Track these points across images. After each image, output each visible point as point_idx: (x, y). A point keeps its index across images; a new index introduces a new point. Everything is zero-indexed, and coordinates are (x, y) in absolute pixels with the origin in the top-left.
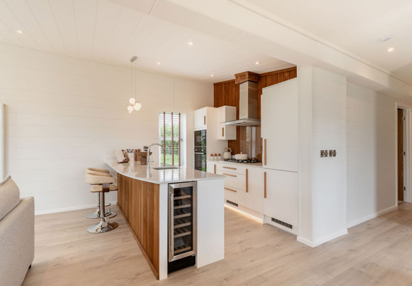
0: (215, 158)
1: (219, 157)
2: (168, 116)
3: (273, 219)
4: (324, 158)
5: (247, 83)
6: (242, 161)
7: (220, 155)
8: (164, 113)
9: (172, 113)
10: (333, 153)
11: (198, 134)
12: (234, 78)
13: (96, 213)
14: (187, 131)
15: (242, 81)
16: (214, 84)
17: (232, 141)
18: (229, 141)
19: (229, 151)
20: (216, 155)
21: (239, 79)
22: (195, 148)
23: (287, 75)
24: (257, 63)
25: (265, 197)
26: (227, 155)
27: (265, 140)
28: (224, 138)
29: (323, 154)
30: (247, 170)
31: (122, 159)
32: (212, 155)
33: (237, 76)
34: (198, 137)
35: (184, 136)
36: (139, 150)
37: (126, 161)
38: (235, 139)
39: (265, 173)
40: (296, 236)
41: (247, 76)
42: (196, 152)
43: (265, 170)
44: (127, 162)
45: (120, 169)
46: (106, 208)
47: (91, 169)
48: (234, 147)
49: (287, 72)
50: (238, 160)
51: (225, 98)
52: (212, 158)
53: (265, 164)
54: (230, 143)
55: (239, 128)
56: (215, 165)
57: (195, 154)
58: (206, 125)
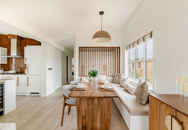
3: (31, 93)
4: (49, 70)
6: (14, 74)
10: (51, 69)
15: (13, 38)
18: (1, 64)
25: (28, 86)
26: (1, 71)
29: (49, 69)
30: (18, 77)
33: (9, 35)
43: (28, 76)
48: (5, 67)
53: (28, 74)
54: (2, 66)
55: (8, 59)
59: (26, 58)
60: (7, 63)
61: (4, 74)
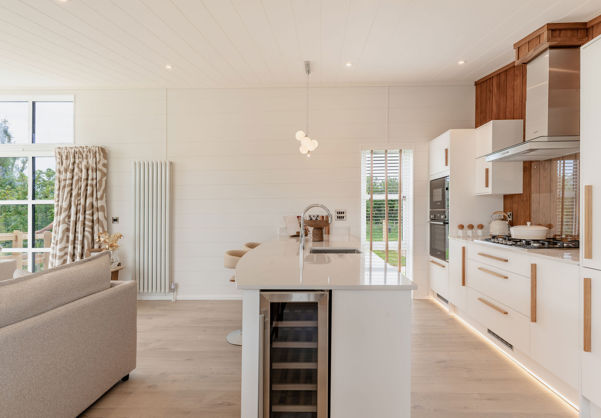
0: (470, 232)
1: (480, 232)
5: (547, 54)
7: (481, 227)
8: (372, 152)
9: (386, 151)
14: (415, 181)
16: (477, 84)
17: (512, 196)
18: (506, 197)
19: (504, 218)
20: (471, 227)
21: (524, 50)
22: (431, 213)
26: (497, 227)
28: (489, 191)
30: (534, 267)
32: (461, 227)
33: (518, 47)
34: (435, 192)
35: (408, 190)
38: (520, 190)
39: (588, 283)
41: (545, 36)
42: (432, 220)
43: (587, 274)
51: (498, 106)
52: (460, 231)
53: (587, 255)
56: (464, 248)
57: (431, 225)
58: (448, 167)
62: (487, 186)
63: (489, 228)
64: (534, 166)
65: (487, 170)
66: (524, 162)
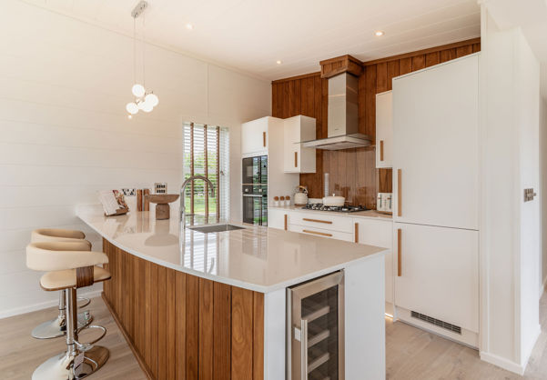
0: (282, 203)
1: (288, 202)
2: (199, 132)
3: (415, 314)
5: (344, 75)
6: (339, 209)
7: (288, 198)
8: (192, 125)
9: (206, 127)
11: (248, 162)
12: (319, 69)
13: (57, 324)
14: (231, 158)
15: (335, 72)
16: (273, 83)
17: (307, 175)
18: (301, 175)
19: (303, 191)
20: (282, 198)
21: (328, 69)
22: (244, 187)
23: (421, 61)
24: (379, 34)
25: (399, 275)
26: (301, 198)
27: (400, 171)
28: (298, 170)
30: (357, 225)
31: (113, 207)
32: (276, 199)
33: (323, 64)
34: (249, 168)
35: (226, 167)
36: (146, 191)
37: (122, 212)
38: (313, 170)
39: (399, 231)
40: (476, 351)
41: (346, 63)
42: (245, 192)
43: (399, 226)
44: (125, 214)
45: (108, 230)
46: (78, 311)
47: (43, 233)
48: (311, 184)
49: (420, 56)
50: (328, 207)
52: (277, 202)
53: (400, 214)
54: (304, 179)
55: (320, 154)
56: (286, 216)
57: (244, 197)
58: (266, 148)
59: (382, 142)
60: (314, 171)
61: (308, 207)
62: (296, 165)
63: (294, 199)
64: (325, 153)
65: (296, 154)
66: (317, 150)
